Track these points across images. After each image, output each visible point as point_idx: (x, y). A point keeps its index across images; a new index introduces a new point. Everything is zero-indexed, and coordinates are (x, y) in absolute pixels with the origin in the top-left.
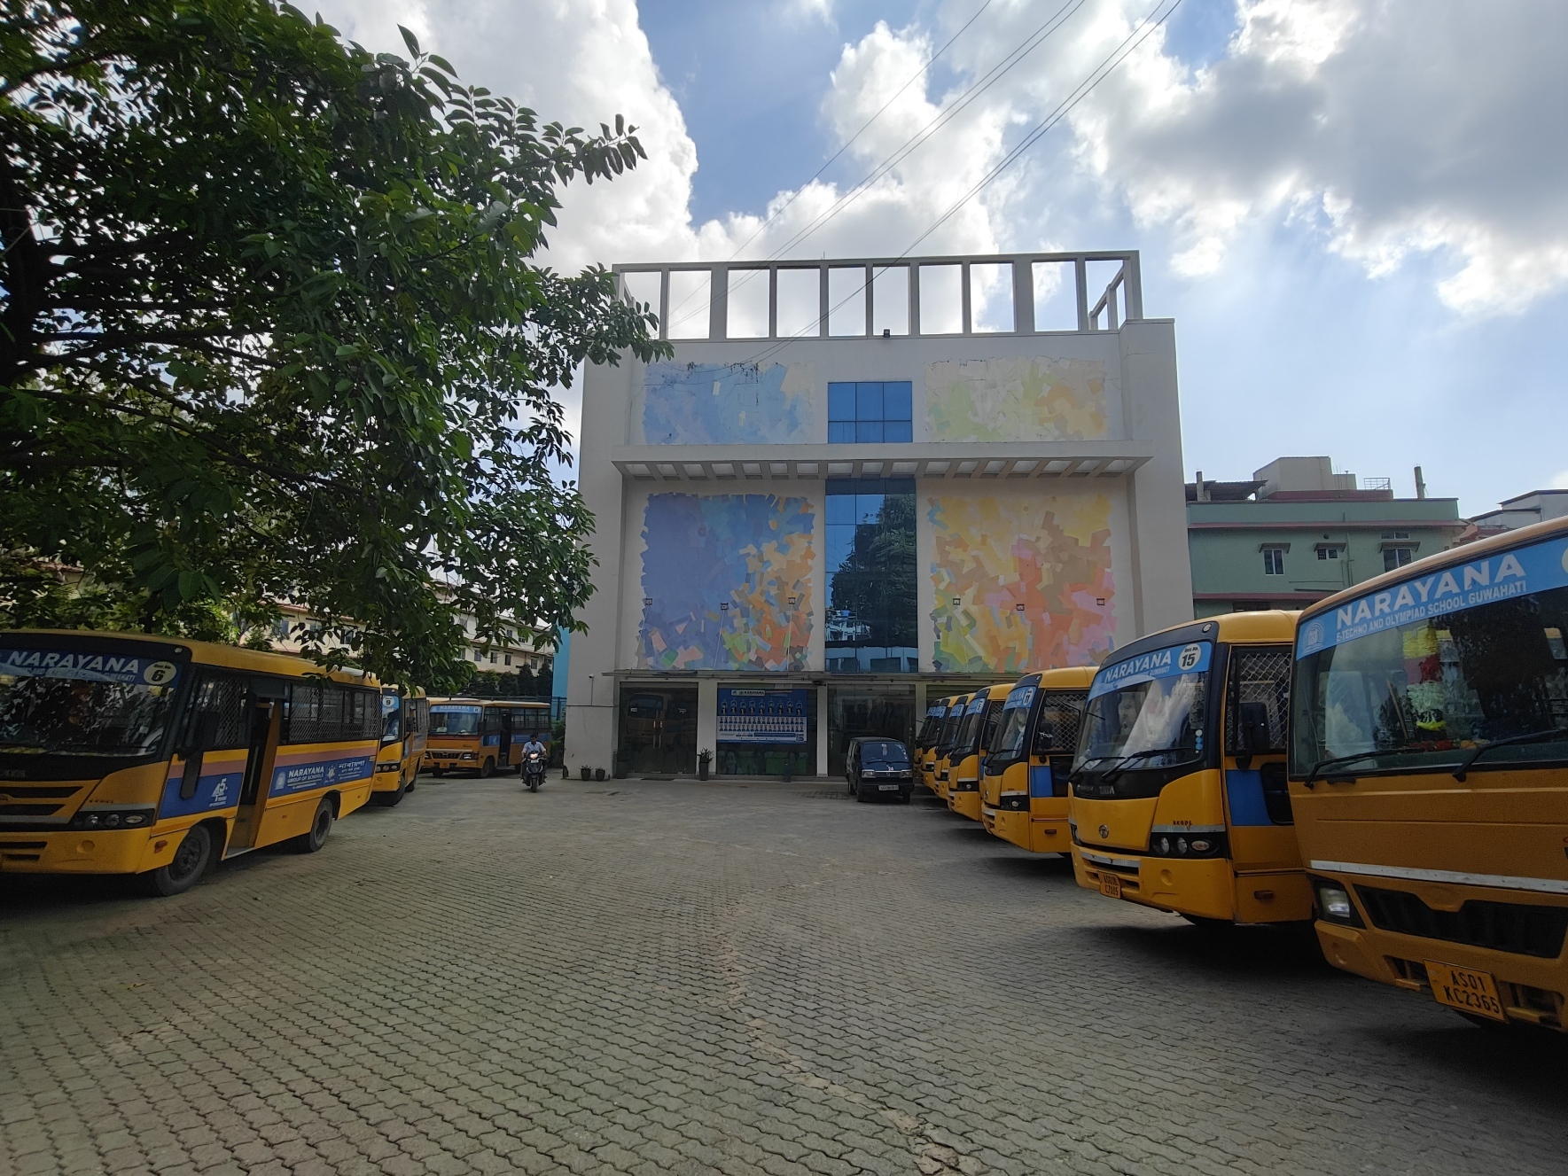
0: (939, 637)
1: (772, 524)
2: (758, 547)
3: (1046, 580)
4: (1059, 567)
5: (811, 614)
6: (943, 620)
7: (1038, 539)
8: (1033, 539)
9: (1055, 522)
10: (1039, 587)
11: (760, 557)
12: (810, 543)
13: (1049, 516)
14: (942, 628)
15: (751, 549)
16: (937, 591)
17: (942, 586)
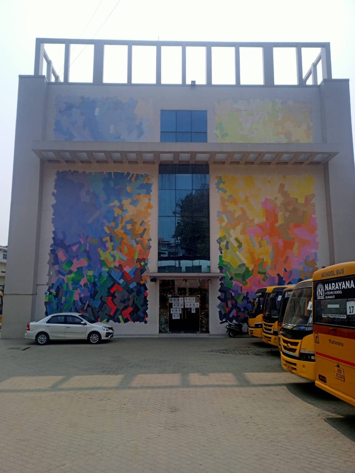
0: (221, 253)
1: (129, 189)
2: (120, 201)
3: (280, 222)
4: (287, 214)
5: (150, 240)
6: (224, 243)
7: (276, 199)
8: (273, 199)
9: (285, 189)
10: (277, 225)
11: (121, 207)
12: (150, 200)
13: (282, 186)
14: (223, 248)
15: (116, 203)
16: (221, 227)
17: (224, 224)
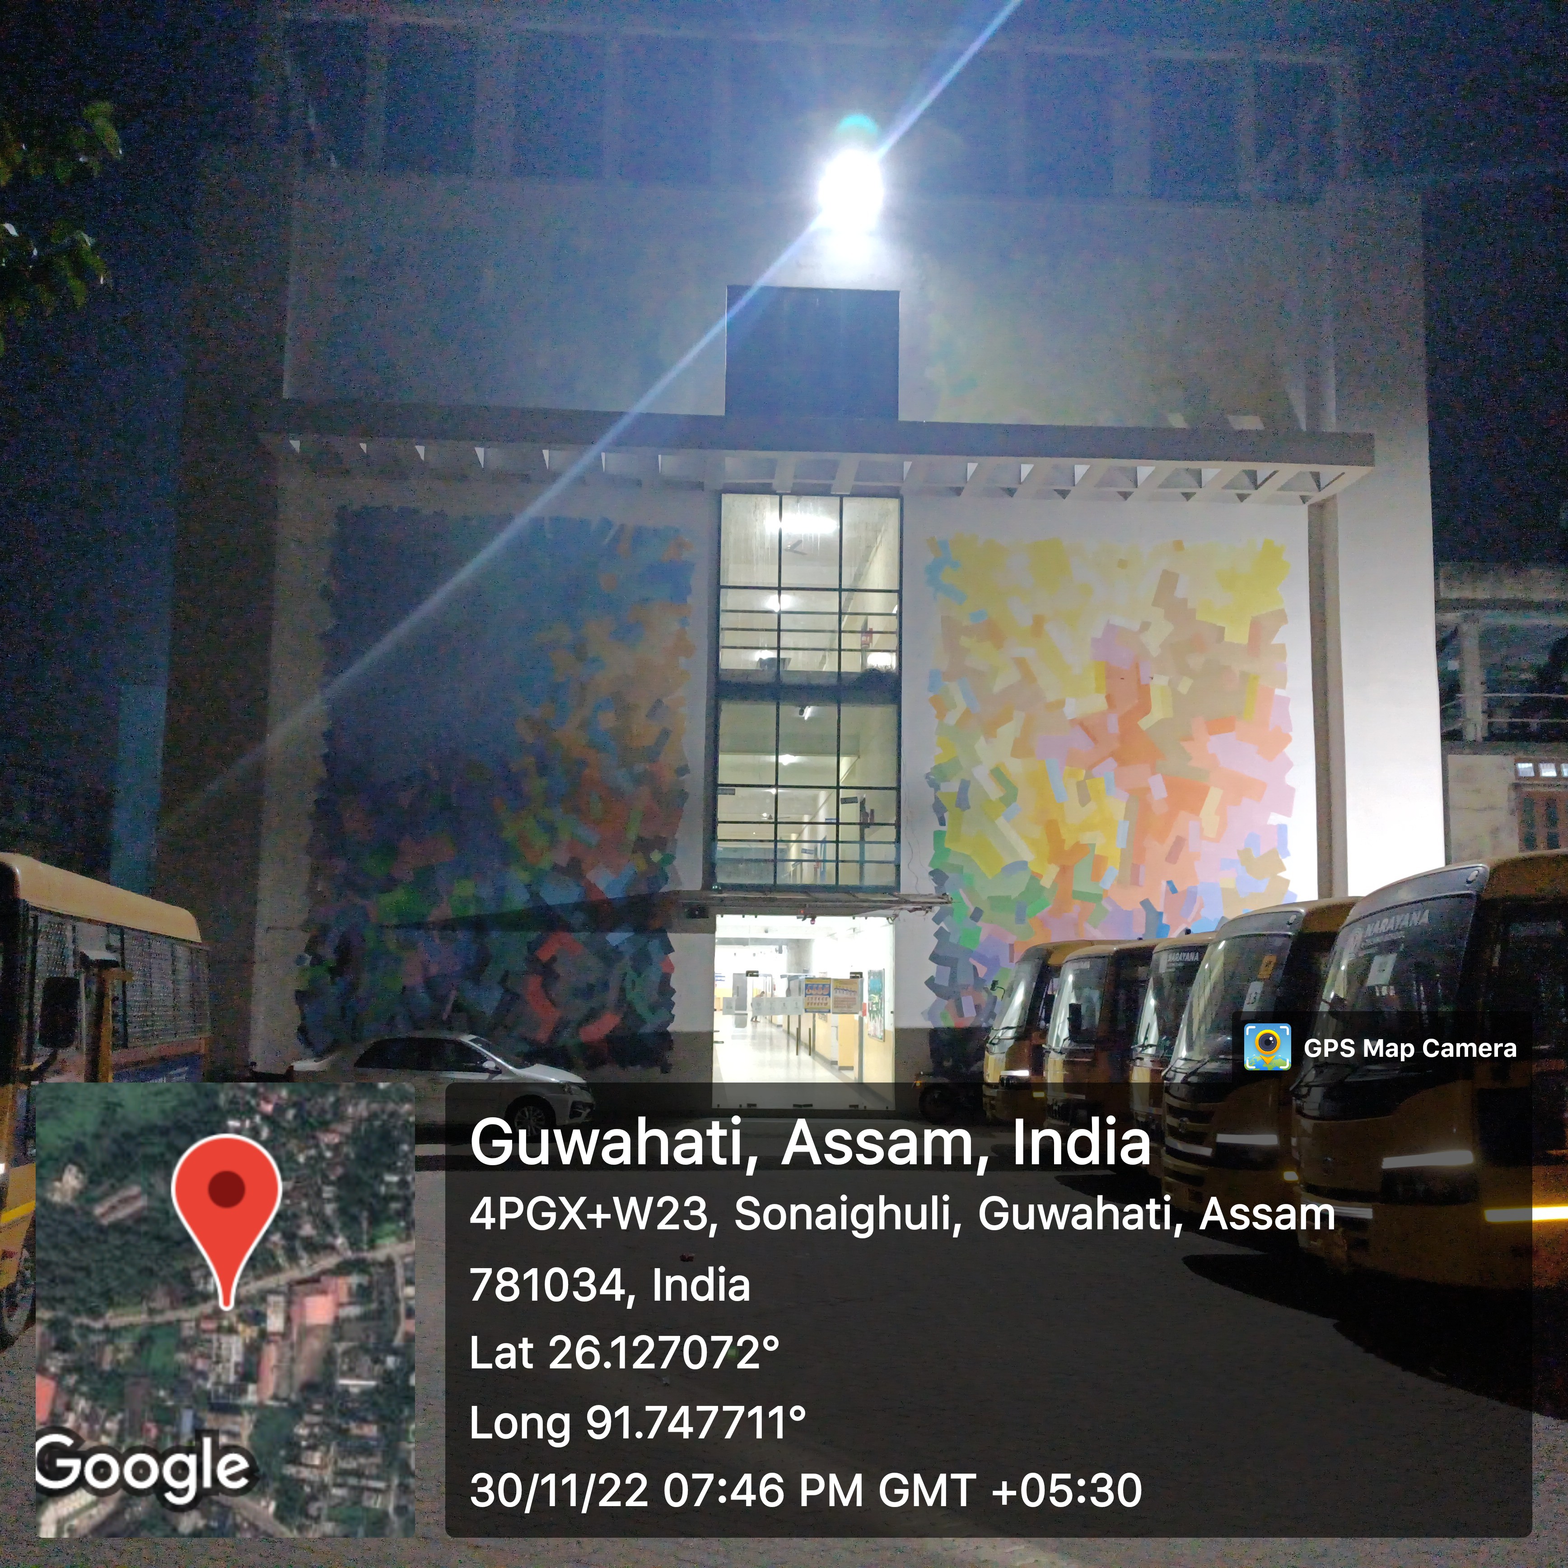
0: (942, 822)
1: (606, 581)
2: (575, 625)
3: (1159, 711)
4: (1184, 685)
5: (684, 770)
6: (950, 787)
8: (1136, 626)
9: (1180, 592)
10: (1145, 723)
11: (579, 650)
12: (683, 622)
13: (1168, 581)
14: (949, 803)
15: (562, 632)
16: (942, 729)
17: (952, 718)
